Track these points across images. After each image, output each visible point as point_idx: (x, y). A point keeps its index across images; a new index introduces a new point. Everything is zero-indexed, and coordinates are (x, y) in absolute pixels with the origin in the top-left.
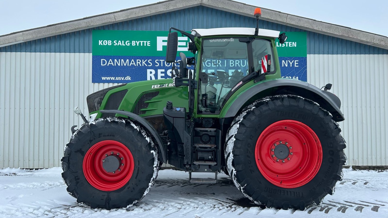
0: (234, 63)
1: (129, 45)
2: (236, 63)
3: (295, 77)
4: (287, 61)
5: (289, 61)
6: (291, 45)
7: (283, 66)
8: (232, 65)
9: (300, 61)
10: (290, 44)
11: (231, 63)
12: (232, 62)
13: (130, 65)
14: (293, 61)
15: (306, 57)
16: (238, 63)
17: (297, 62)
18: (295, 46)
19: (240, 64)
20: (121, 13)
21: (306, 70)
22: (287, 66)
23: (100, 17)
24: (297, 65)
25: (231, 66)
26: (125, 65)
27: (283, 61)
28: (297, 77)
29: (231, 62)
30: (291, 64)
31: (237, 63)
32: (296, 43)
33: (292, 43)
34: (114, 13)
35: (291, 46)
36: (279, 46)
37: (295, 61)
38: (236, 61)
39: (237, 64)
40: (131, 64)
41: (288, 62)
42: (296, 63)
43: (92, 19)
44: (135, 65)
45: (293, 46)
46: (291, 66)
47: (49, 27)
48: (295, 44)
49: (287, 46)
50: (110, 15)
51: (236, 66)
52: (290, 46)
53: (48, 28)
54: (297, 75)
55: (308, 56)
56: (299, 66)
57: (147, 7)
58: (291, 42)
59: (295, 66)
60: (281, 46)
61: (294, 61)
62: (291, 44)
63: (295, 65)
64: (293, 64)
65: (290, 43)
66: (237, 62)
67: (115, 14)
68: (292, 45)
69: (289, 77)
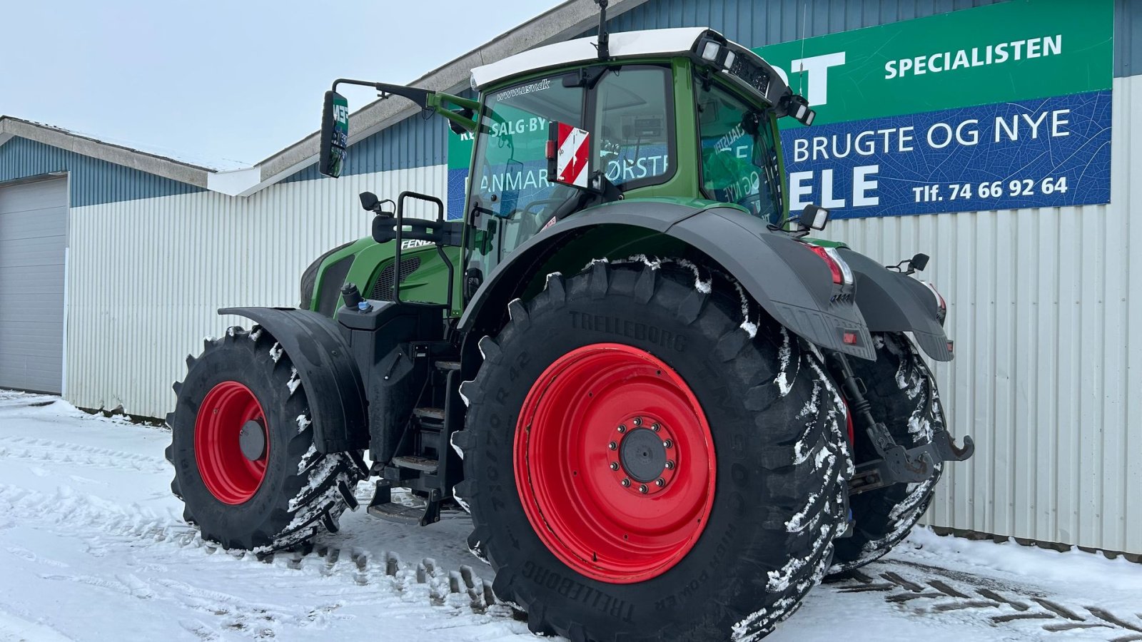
0: (810, 149)
1: (523, 131)
2: (816, 148)
3: (1051, 179)
4: (1016, 118)
5: (1026, 116)
6: (1035, 52)
7: (997, 140)
8: (801, 155)
9: (1080, 111)
10: (1031, 48)
11: (797, 150)
12: (801, 145)
13: (524, 188)
14: (1045, 114)
15: (1111, 92)
16: (822, 148)
17: (1060, 118)
18: (1057, 50)
19: (829, 148)
20: (495, 45)
21: (1109, 146)
22: (1014, 137)
23: (453, 66)
24: (1060, 129)
25: (796, 160)
26: (514, 188)
27: (999, 120)
28: (1063, 180)
29: (799, 148)
30: (1035, 126)
31: (819, 148)
32: (1059, 38)
33: (1042, 41)
34: (480, 49)
35: (1038, 55)
36: (982, 63)
37: (1055, 113)
38: (815, 140)
39: (819, 152)
40: (527, 183)
41: (1022, 121)
42: (1055, 123)
43: (438, 75)
44: (536, 186)
45: (1046, 53)
46: (1035, 136)
47: (365, 112)
48: (1053, 45)
49: (1017, 57)
50: (473, 56)
51: (815, 158)
52: (1030, 55)
53: (362, 113)
54: (1060, 169)
55: (1118, 84)
56: (1071, 134)
57: (552, 15)
58: (1038, 40)
59: (1051, 133)
60: (993, 60)
61: (1050, 117)
62: (1038, 47)
63: (1051, 129)
64: (1045, 127)
65: (1031, 42)
66: (820, 143)
67: (482, 51)
68: (1041, 51)
69: (1025, 181)
